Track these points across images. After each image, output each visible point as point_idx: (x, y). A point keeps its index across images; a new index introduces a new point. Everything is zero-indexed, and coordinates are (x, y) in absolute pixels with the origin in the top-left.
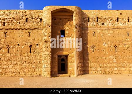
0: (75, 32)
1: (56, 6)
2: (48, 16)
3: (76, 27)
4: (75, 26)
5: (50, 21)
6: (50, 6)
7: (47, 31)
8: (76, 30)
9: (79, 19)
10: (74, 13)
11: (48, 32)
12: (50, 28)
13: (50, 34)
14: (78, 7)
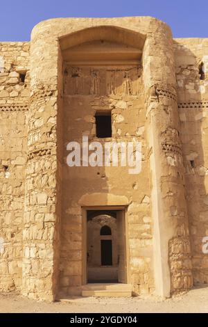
0: (152, 114)
1: (78, 19)
2: (46, 54)
3: (156, 94)
4: (152, 90)
5: (55, 72)
6: (54, 20)
7: (41, 110)
8: (155, 104)
9: (167, 63)
10: (147, 42)
11: (46, 115)
12: (54, 99)
13: (53, 121)
14: (160, 22)
